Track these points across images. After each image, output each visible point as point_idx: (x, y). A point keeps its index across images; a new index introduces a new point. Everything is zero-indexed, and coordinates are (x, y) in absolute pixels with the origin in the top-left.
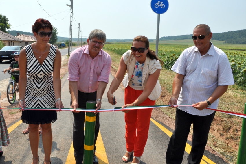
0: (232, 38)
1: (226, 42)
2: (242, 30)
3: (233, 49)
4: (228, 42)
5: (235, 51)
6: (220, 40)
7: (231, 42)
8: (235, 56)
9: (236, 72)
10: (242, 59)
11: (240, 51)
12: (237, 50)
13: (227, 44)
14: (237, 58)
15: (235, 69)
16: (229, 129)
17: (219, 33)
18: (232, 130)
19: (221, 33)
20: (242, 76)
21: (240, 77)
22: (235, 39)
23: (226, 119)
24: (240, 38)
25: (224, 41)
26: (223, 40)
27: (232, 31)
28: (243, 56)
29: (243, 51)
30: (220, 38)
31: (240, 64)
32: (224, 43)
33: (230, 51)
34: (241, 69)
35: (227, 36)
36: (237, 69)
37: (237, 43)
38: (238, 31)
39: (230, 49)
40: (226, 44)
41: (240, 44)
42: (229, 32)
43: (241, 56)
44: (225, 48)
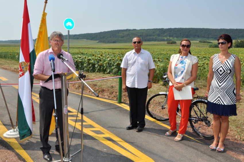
0: (104, 37)
1: (99, 42)
2: (112, 31)
3: (105, 48)
4: (101, 42)
5: (108, 50)
6: (94, 40)
7: (104, 42)
8: (109, 54)
9: (112, 65)
10: (114, 56)
11: (111, 50)
12: (109, 49)
13: (101, 43)
14: (111, 55)
15: (110, 63)
16: (113, 93)
17: (92, 34)
18: (114, 93)
19: (94, 33)
20: (116, 67)
21: (114, 68)
22: (106, 39)
23: (110, 89)
24: (110, 37)
25: (98, 41)
26: (96, 40)
27: (103, 32)
28: (114, 54)
29: (114, 50)
30: (94, 38)
31: (114, 60)
32: (97, 43)
33: (104, 50)
34: (114, 63)
35: (100, 36)
36: (112, 63)
37: (109, 42)
38: (108, 31)
39: (103, 48)
40: (99, 44)
41: (111, 43)
42: (101, 33)
43: (113, 54)
44: (99, 47)
